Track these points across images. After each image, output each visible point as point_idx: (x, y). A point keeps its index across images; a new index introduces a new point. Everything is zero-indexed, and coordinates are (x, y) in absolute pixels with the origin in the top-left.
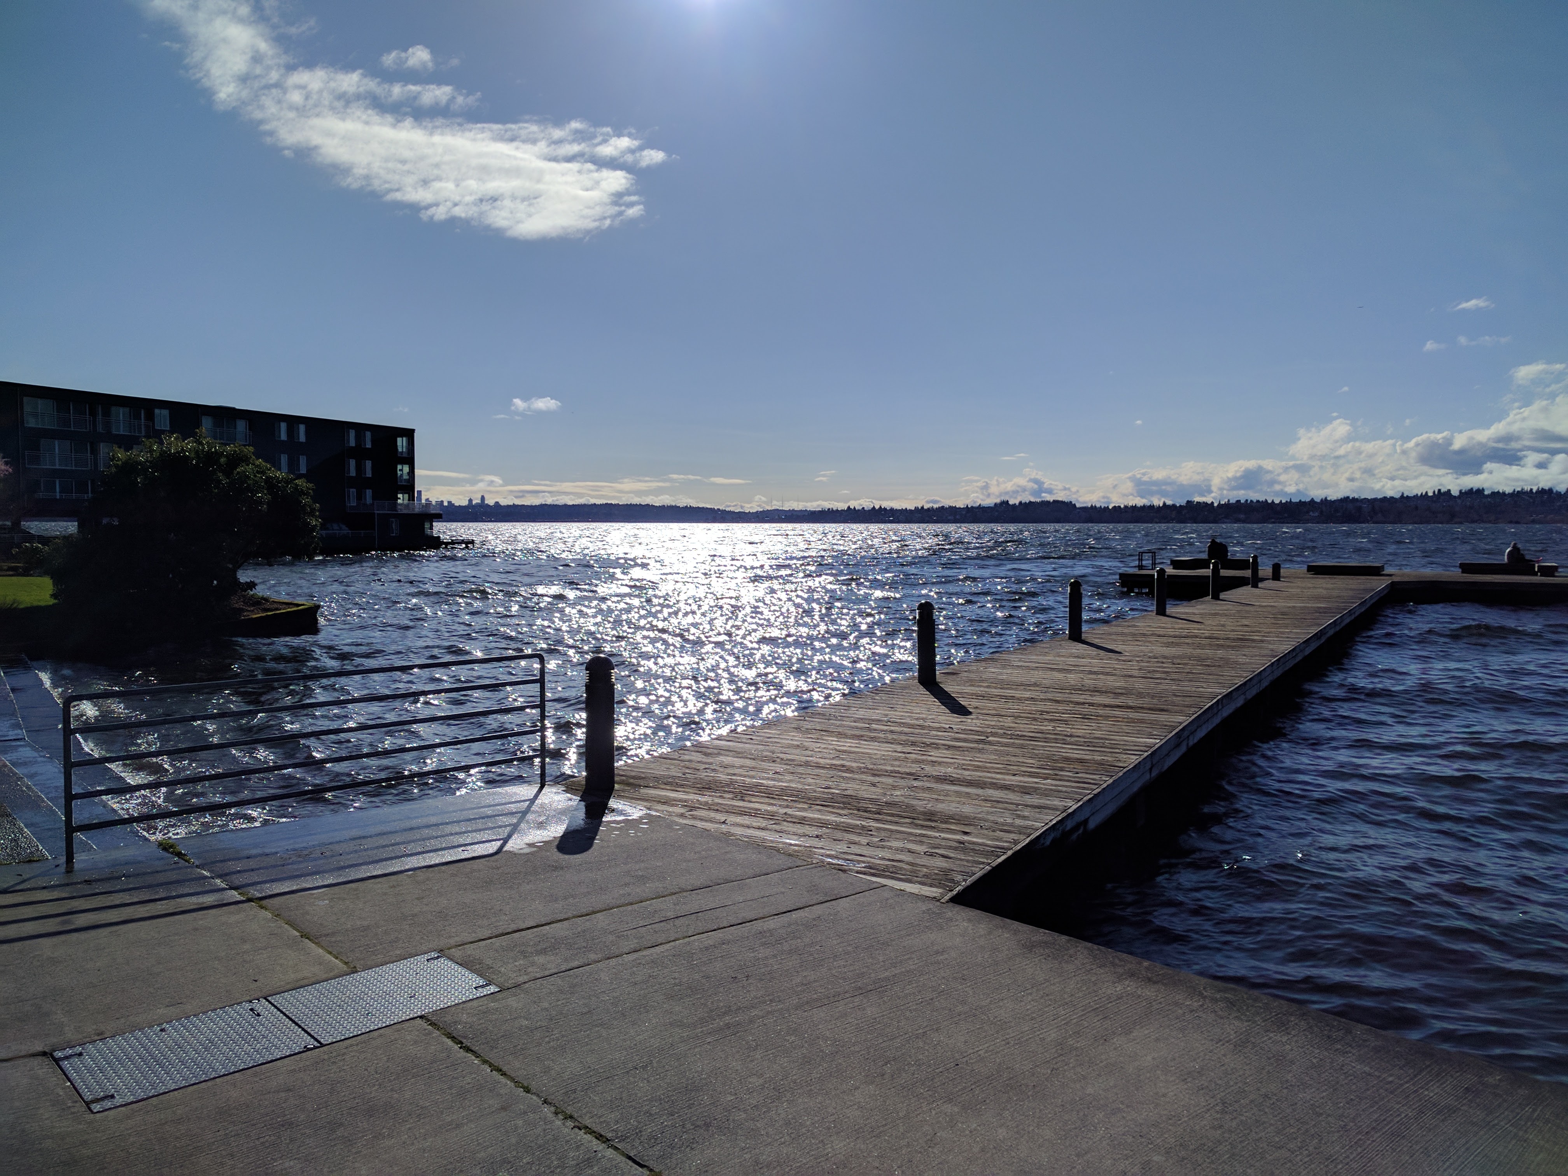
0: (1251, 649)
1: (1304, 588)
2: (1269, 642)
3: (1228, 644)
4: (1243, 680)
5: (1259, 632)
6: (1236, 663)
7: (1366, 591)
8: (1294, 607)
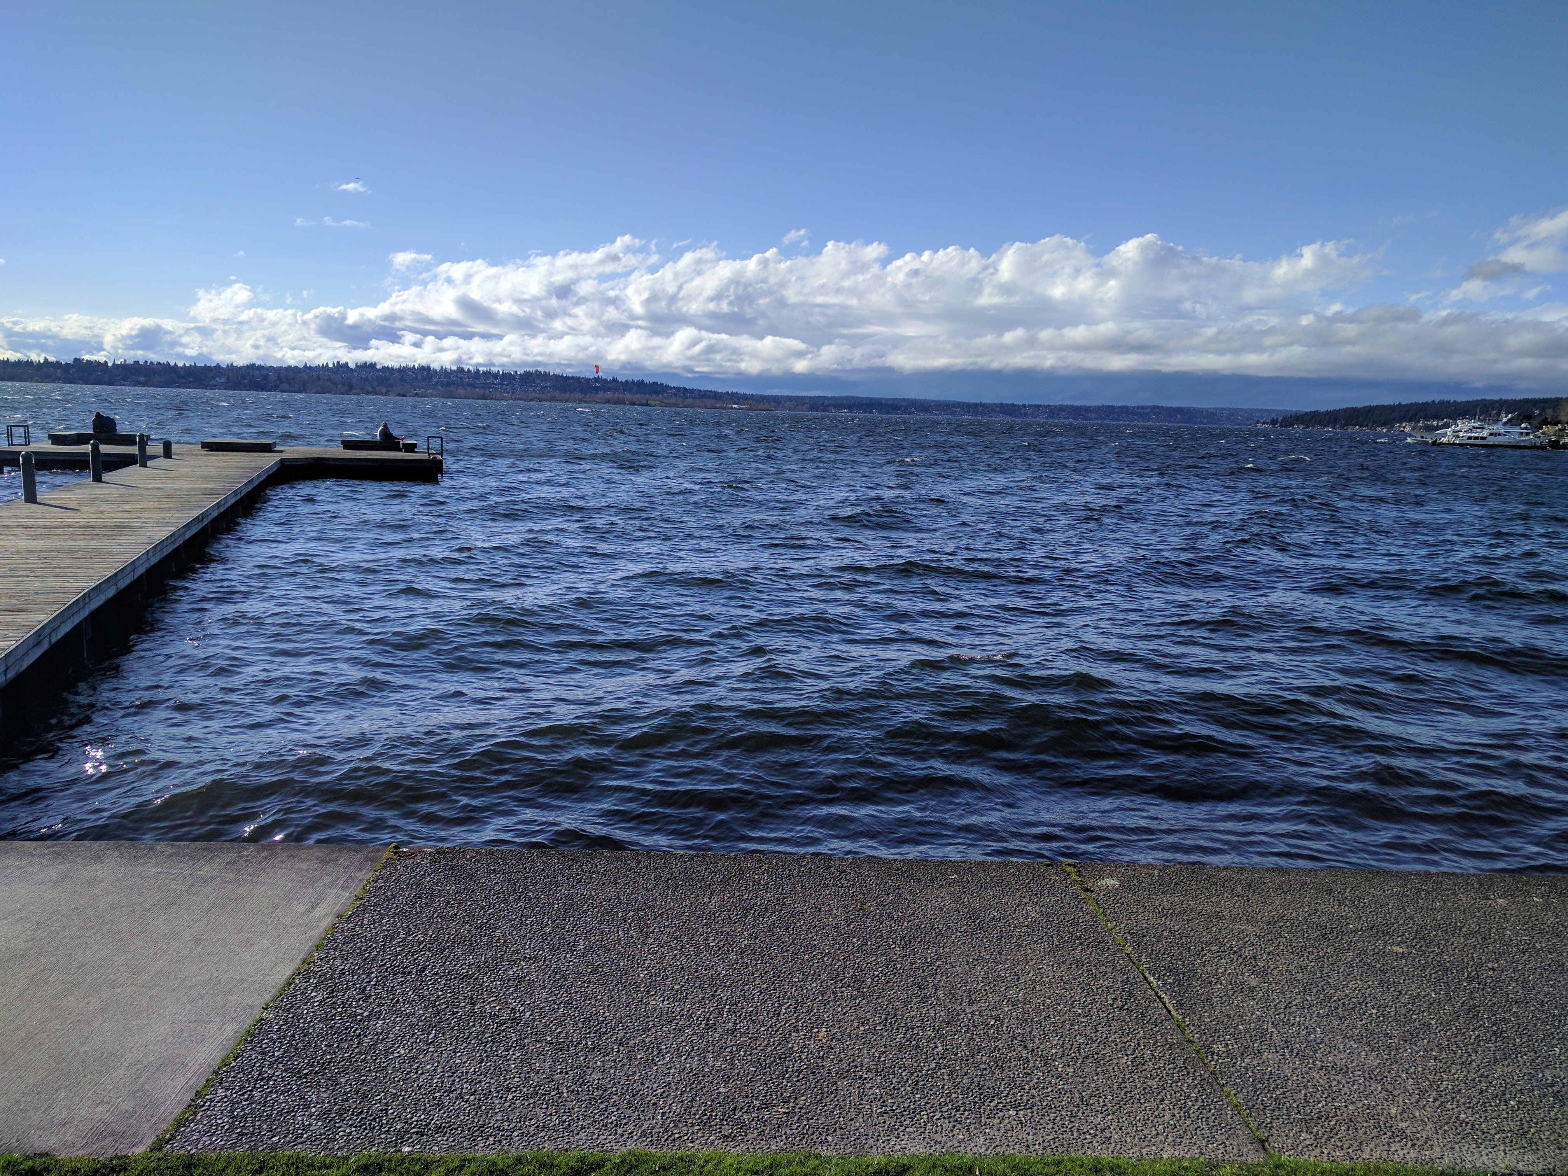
0: (128, 538)
1: (195, 467)
2: (147, 528)
3: (104, 533)
4: (114, 571)
5: (140, 518)
6: (110, 553)
7: (255, 469)
8: (181, 488)
